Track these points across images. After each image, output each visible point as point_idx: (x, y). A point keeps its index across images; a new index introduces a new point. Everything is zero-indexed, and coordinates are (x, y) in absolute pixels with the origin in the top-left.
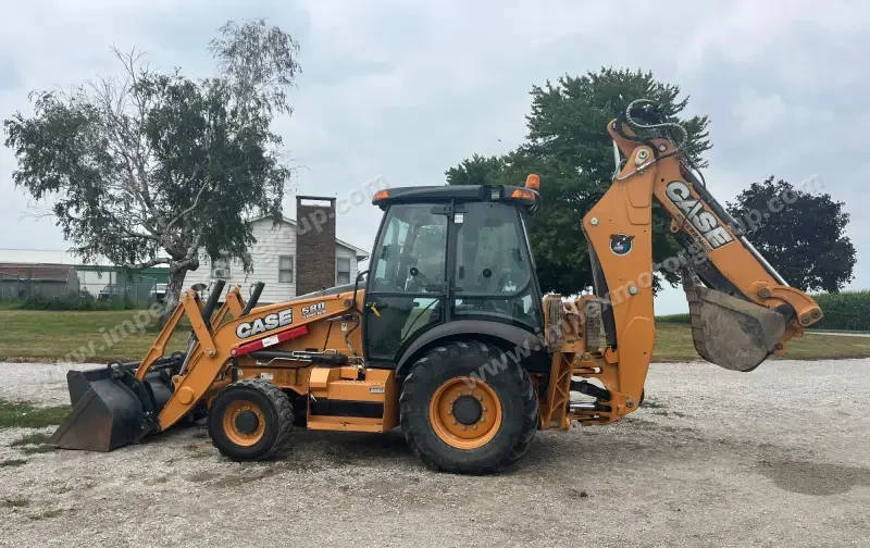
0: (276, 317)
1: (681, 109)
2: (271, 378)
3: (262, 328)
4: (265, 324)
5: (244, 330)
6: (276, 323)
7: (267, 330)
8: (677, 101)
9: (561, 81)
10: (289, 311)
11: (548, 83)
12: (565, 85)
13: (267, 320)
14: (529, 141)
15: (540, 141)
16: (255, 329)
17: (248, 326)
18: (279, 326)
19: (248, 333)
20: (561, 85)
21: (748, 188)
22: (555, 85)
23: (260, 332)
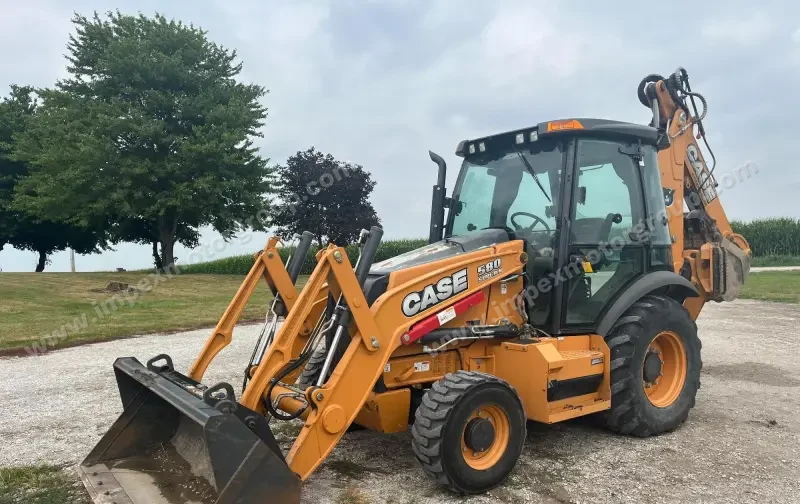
0: (448, 281)
1: (237, 72)
2: (427, 368)
3: (434, 299)
4: (436, 292)
5: (412, 304)
6: (449, 289)
7: (440, 301)
8: (233, 64)
9: (110, 15)
10: (464, 273)
11: (96, 15)
12: (115, 21)
13: (440, 288)
14: (72, 77)
15: (86, 79)
16: (426, 301)
17: (416, 297)
18: (453, 294)
19: (417, 307)
20: (109, 20)
21: (295, 155)
22: (104, 18)
23: (431, 305)
